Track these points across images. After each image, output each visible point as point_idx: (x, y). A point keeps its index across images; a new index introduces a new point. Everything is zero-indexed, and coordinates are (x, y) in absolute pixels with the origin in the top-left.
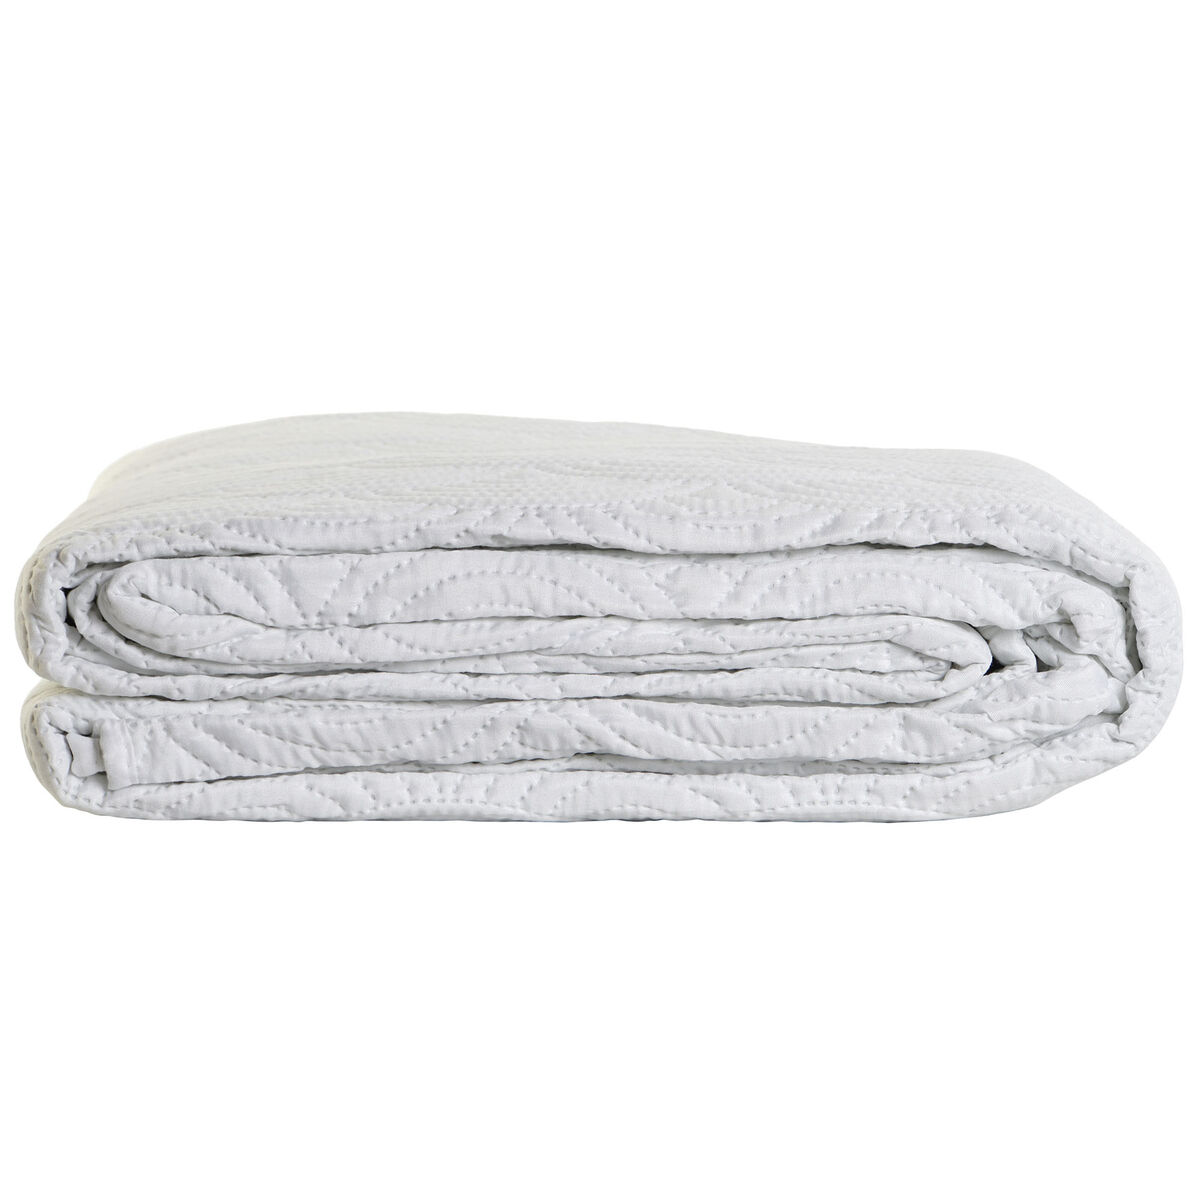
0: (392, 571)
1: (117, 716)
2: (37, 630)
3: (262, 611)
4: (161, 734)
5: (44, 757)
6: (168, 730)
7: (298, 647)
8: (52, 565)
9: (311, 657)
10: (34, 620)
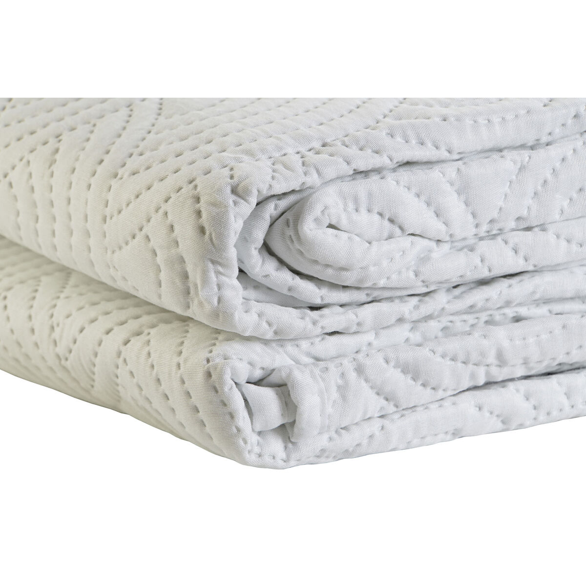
0: (558, 165)
1: (294, 361)
2: (212, 275)
3: (443, 227)
4: (352, 376)
5: (228, 417)
6: (360, 370)
7: (478, 261)
8: (231, 203)
9: (490, 271)
10: (210, 265)
